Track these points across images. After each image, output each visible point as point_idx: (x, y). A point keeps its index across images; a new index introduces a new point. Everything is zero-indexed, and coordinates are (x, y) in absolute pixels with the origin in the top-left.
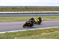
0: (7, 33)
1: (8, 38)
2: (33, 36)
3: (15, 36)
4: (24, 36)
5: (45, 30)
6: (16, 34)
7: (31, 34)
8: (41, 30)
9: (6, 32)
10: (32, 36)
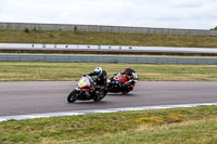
0: (12, 120)
1: (15, 141)
2: (108, 134)
4: (75, 136)
5: (150, 114)
6: (46, 128)
7: (99, 130)
8: (136, 115)
9: (9, 118)
10: (105, 135)
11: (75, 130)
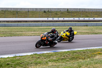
0: (36, 54)
1: (36, 64)
3: (49, 61)
4: (65, 61)
6: (51, 58)
7: (77, 58)
8: (95, 51)
10: (79, 61)
11: (65, 59)
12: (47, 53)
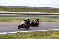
0: (19, 33)
2: (45, 37)
3: (27, 37)
4: (36, 37)
5: (56, 31)
6: (28, 35)
7: (42, 35)
8: (52, 32)
11: (36, 36)
12: (25, 32)
